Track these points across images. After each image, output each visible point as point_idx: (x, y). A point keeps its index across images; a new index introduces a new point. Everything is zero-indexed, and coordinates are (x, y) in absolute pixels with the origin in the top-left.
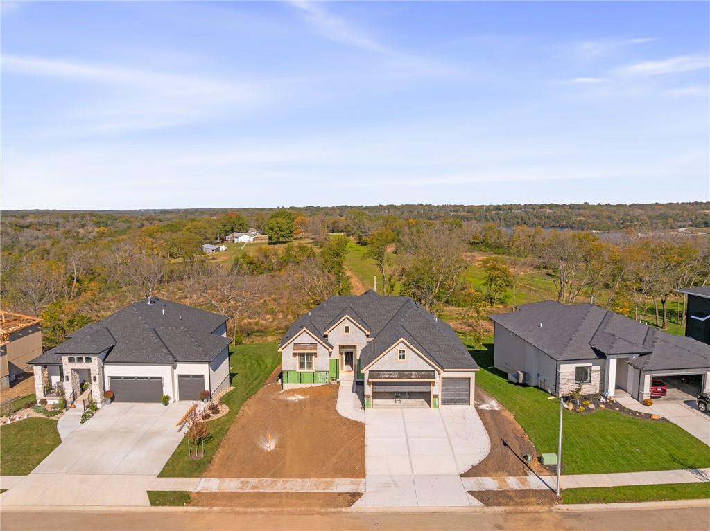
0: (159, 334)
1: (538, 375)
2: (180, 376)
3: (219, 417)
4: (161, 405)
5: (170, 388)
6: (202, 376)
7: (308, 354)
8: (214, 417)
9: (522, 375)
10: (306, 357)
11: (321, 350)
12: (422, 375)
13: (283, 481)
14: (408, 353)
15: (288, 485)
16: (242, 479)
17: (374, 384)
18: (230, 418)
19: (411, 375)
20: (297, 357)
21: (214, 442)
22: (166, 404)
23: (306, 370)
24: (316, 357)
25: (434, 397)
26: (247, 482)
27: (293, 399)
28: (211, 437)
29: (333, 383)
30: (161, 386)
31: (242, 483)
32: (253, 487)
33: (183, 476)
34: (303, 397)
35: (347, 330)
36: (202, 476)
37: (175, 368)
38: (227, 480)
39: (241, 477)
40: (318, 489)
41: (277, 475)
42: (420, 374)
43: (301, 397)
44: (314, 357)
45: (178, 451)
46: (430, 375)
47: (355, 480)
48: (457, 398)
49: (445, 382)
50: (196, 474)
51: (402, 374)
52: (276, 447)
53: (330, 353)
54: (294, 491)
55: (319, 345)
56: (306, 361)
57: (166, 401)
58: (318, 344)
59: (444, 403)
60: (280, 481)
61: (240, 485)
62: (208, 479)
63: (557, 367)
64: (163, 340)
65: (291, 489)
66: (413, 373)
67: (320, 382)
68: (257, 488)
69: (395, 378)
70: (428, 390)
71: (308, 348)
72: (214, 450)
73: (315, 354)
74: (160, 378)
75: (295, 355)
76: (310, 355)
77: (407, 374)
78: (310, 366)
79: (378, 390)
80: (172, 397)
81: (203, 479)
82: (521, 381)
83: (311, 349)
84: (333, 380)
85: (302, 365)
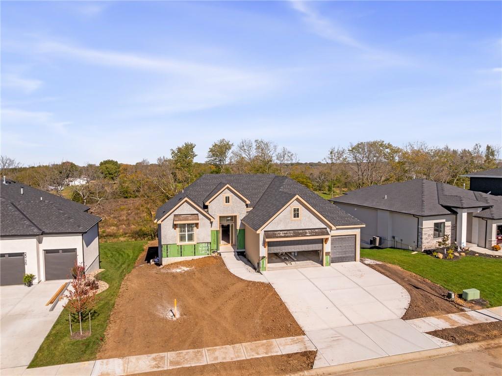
0: (18, 207)
1: (394, 237)
2: (47, 252)
3: (99, 292)
4: (23, 288)
5: (34, 266)
6: (74, 250)
7: (189, 225)
8: (93, 293)
10: (187, 228)
11: (202, 220)
12: (316, 232)
13: (208, 350)
14: (303, 211)
15: (217, 354)
16: (154, 355)
17: (270, 244)
18: (113, 292)
19: (306, 233)
20: (178, 229)
21: (101, 317)
22: (30, 284)
23: (187, 242)
24: (198, 228)
25: (326, 255)
26: (162, 358)
27: (178, 270)
28: (95, 312)
29: (214, 255)
30: (23, 263)
31: (154, 359)
32: (172, 363)
33: (67, 361)
34: (188, 269)
35: (227, 200)
36: (95, 359)
37: (40, 242)
38: (133, 359)
39: (152, 353)
40: (258, 354)
41: (197, 344)
42: (313, 231)
43: (186, 269)
44: (195, 228)
45: (54, 332)
46: (323, 232)
47: (295, 338)
48: (344, 255)
49: (336, 239)
50: (86, 356)
51: (296, 232)
52: (181, 315)
53: (211, 223)
54: (228, 360)
55: (200, 216)
56: (187, 233)
57: (29, 281)
58: (199, 214)
59: (333, 261)
60: (204, 351)
61: (154, 363)
62: (105, 361)
63: (419, 224)
64: (25, 213)
65: (225, 358)
66: (307, 231)
67: (202, 255)
68: (178, 363)
69: (291, 237)
70: (320, 248)
71: (190, 218)
72: (103, 326)
73: (197, 225)
74: (22, 254)
75: (175, 226)
76: (190, 226)
77: (302, 232)
78: (191, 238)
79: (273, 252)
80: (36, 276)
81: (98, 362)
82: (377, 244)
83: (193, 220)
84: (214, 252)
85: (182, 238)
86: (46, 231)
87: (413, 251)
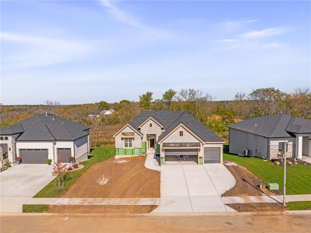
0: (48, 127)
1: (256, 150)
2: (58, 149)
3: (77, 170)
4: (47, 165)
5: (52, 155)
6: (70, 149)
8: (74, 170)
9: (247, 151)
10: (128, 140)
11: (136, 136)
12: (193, 145)
13: (108, 199)
14: (185, 133)
15: (111, 201)
16: (83, 199)
17: (166, 150)
18: (83, 171)
20: (124, 140)
21: (71, 181)
22: (50, 164)
23: (128, 148)
24: (134, 140)
25: (200, 158)
26: (87, 200)
28: (71, 178)
30: (47, 154)
31: (83, 200)
32: (89, 202)
33: (48, 197)
35: (151, 125)
36: (60, 197)
37: (55, 144)
38: (74, 199)
39: (83, 197)
40: (129, 203)
41: (105, 196)
42: (192, 144)
43: (125, 161)
44: (133, 140)
45: (49, 185)
46: (198, 145)
48: (213, 159)
49: (206, 150)
50: (57, 196)
51: (181, 145)
52: (107, 183)
53: (142, 138)
54: (114, 204)
55: (135, 134)
56: (128, 143)
57: (49, 162)
59: (205, 162)
60: (107, 200)
61: (81, 202)
62: (63, 198)
63: (268, 143)
64: (50, 130)
65: (113, 203)
66: (188, 144)
67: (136, 155)
68: (91, 203)
69: (178, 147)
70: (196, 154)
71: (130, 135)
72: (70, 185)
73: (133, 138)
74: (47, 150)
75: (122, 139)
76: (130, 139)
77: (185, 144)
78: (131, 145)
79: (168, 155)
80: (53, 160)
81: (60, 198)
82: (246, 154)
84: (143, 154)
85: (126, 146)
86: (57, 139)
87: (265, 159)
